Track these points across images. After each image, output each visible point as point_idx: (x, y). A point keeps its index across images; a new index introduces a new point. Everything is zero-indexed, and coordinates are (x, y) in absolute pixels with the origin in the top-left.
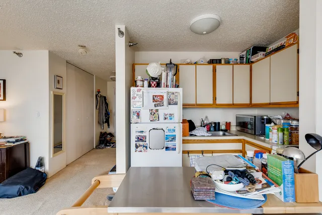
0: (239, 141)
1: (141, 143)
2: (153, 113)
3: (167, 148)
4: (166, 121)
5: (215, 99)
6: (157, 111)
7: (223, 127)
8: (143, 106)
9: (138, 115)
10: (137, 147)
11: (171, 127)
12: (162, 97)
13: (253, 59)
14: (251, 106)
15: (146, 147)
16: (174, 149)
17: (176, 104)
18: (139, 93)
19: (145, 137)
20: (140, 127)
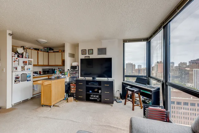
0: (47, 76)
1: (17, 80)
2: (23, 68)
3: (28, 81)
4: (28, 70)
5: (38, 63)
6: (24, 67)
7: (39, 73)
8: (19, 65)
9: (16, 69)
10: (15, 81)
11: (29, 72)
12: (27, 62)
13: (49, 51)
14: (48, 65)
15: (20, 81)
16: (30, 80)
17: (31, 64)
18: (16, 60)
19: (19, 77)
20: (17, 73)
